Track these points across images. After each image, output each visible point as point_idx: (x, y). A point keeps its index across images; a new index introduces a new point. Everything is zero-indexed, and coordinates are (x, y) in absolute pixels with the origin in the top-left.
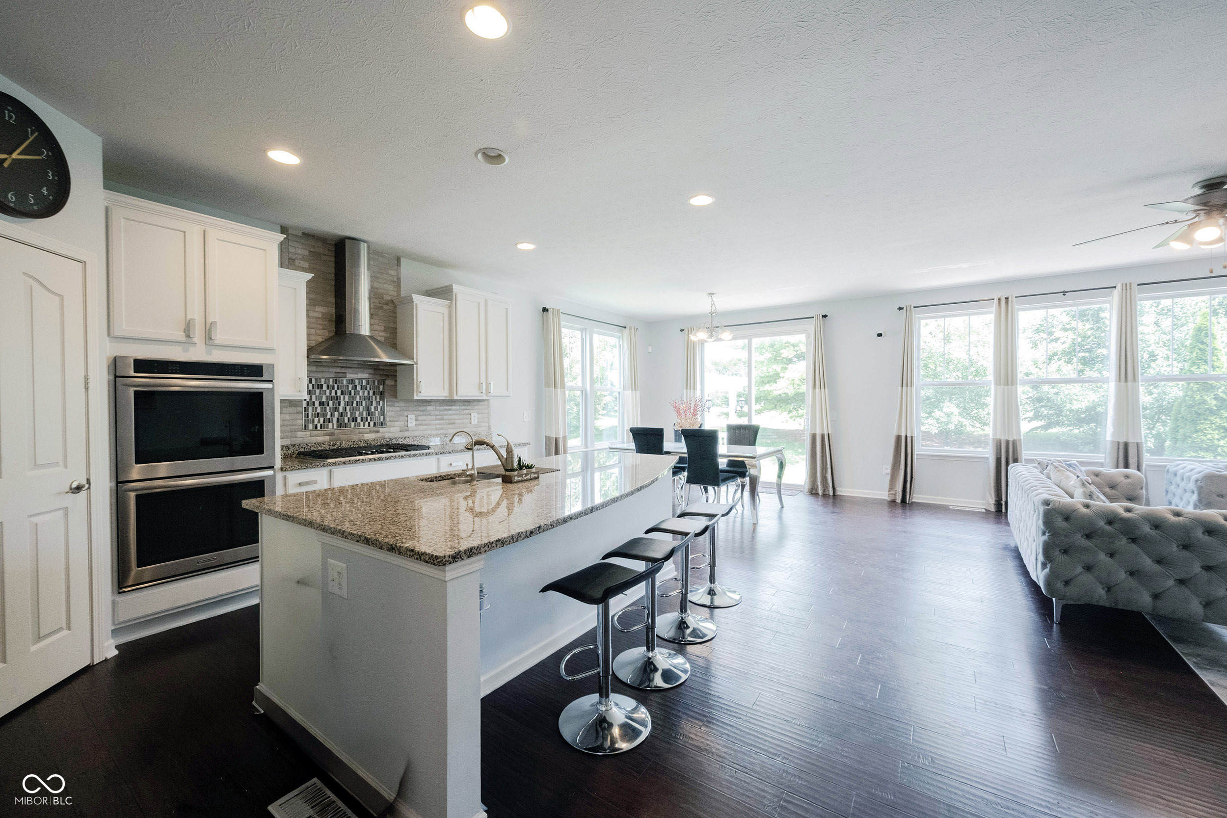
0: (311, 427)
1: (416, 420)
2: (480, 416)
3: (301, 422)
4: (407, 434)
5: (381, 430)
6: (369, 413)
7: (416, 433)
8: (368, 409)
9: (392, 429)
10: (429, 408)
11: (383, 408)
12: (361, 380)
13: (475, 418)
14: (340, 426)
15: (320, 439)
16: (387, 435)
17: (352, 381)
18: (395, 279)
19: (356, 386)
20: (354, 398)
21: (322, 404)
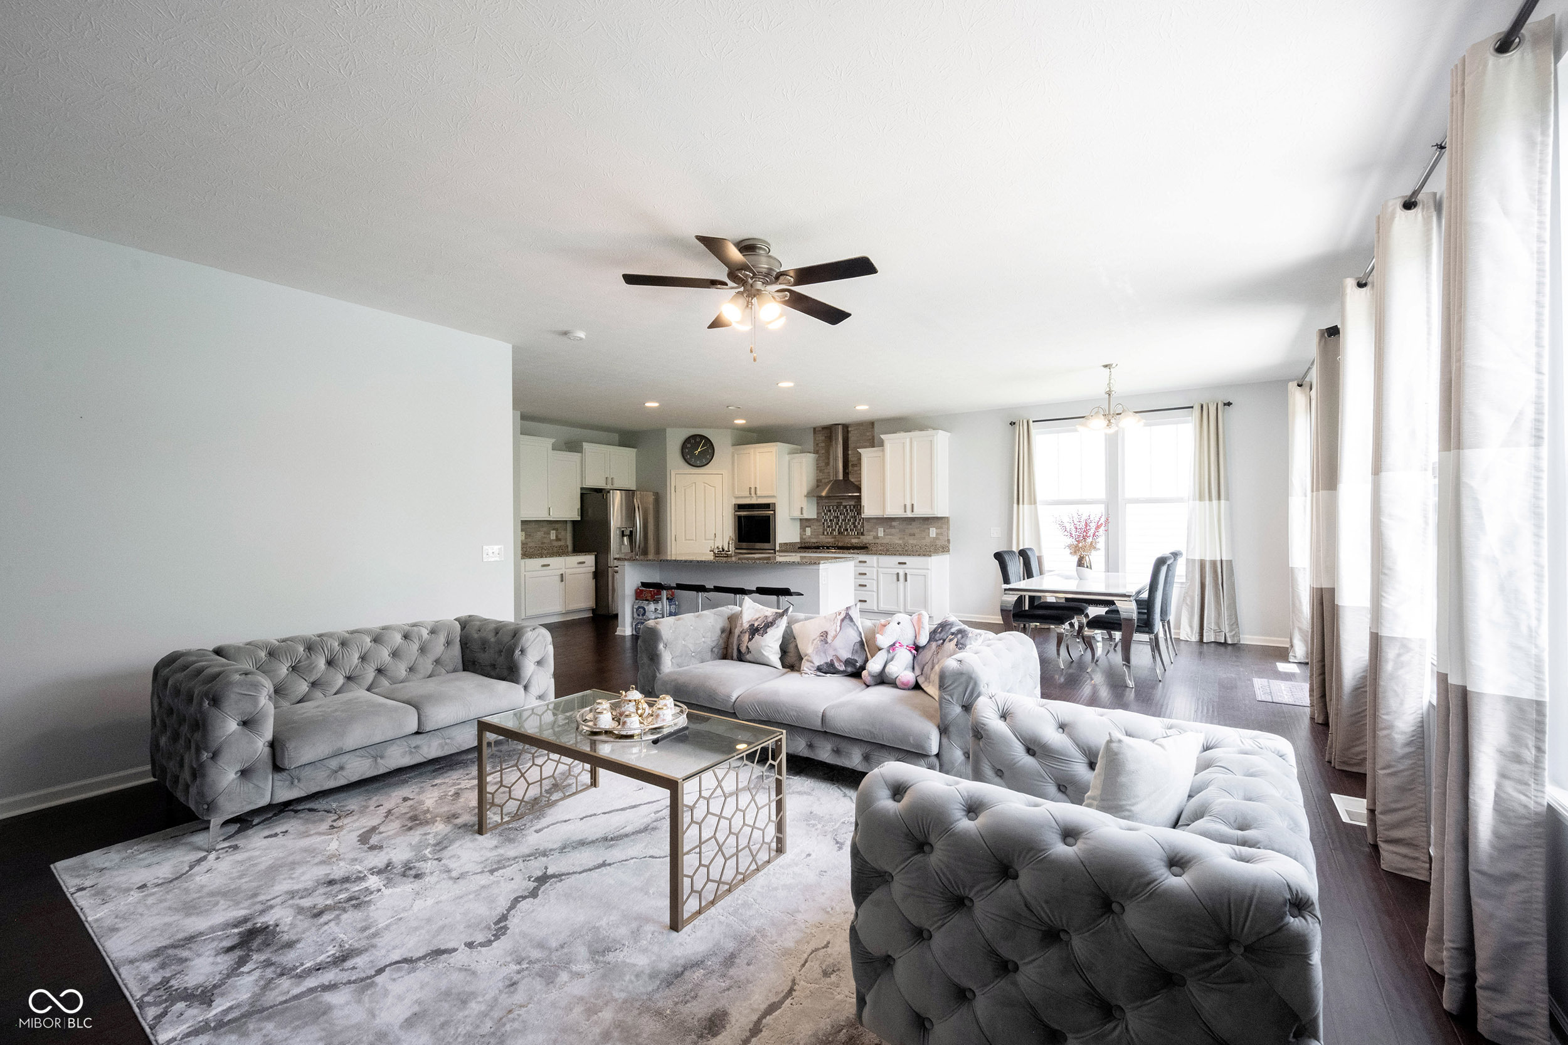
0: (826, 533)
1: (884, 531)
2: (939, 531)
3: (821, 530)
4: (877, 541)
5: (862, 537)
6: (855, 527)
7: (885, 541)
8: (854, 523)
9: (868, 537)
10: (894, 524)
11: (863, 523)
12: (850, 506)
13: (933, 532)
14: (839, 533)
15: (830, 540)
16: (865, 541)
17: (845, 507)
18: (871, 437)
19: (847, 510)
20: (846, 517)
21: (831, 520)
